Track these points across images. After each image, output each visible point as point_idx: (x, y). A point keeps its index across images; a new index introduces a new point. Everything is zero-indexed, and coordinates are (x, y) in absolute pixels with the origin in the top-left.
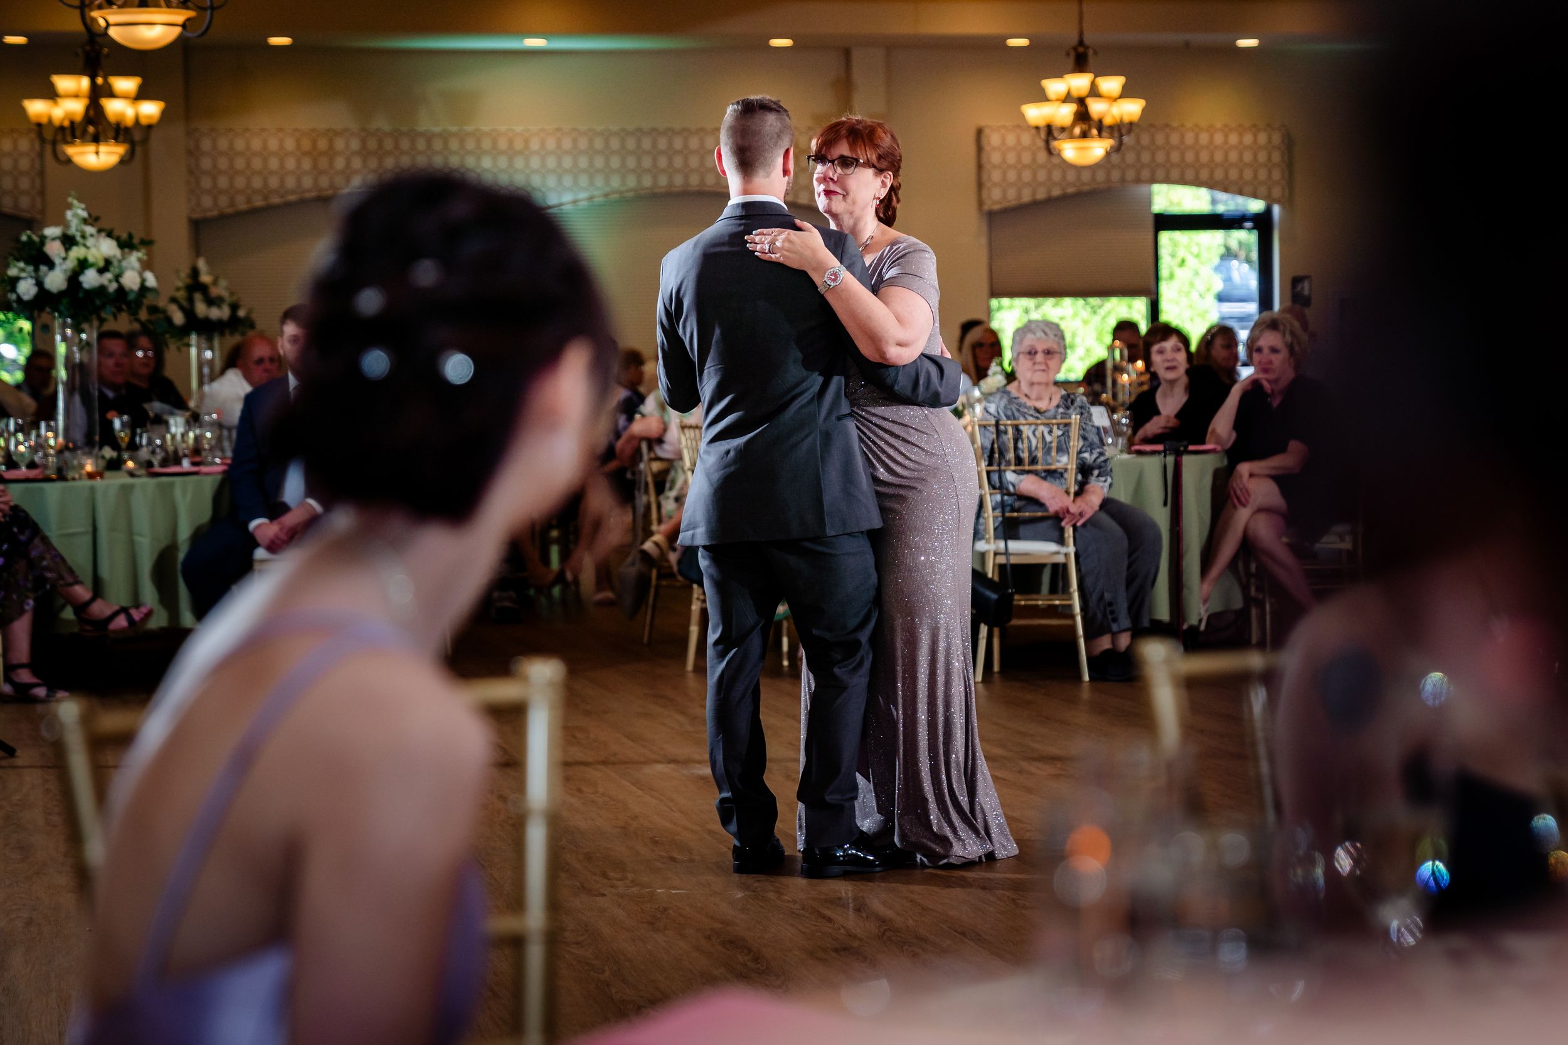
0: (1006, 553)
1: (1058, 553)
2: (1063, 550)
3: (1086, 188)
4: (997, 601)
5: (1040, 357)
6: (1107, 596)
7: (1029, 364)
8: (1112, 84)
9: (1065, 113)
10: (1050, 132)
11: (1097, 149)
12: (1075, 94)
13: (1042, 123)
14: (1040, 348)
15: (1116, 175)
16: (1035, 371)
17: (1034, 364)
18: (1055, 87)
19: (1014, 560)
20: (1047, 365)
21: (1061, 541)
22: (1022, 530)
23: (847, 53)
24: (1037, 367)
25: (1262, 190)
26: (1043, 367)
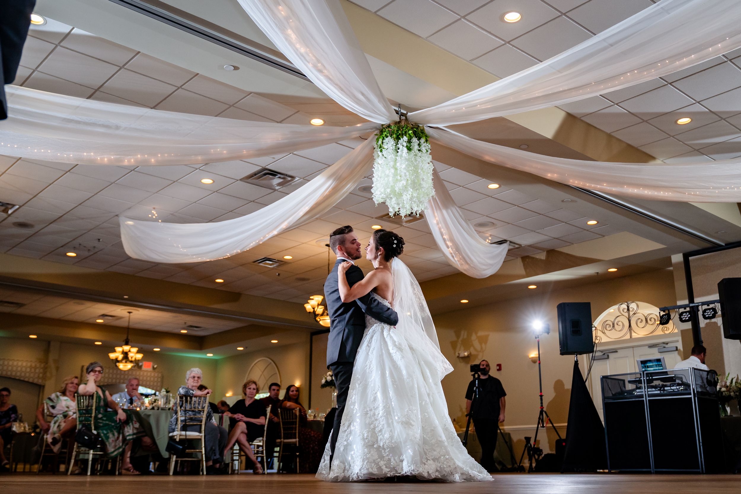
0: (186, 435)
1: (199, 436)
2: (201, 435)
3: (109, 384)
4: (182, 448)
5: (196, 379)
6: (214, 448)
7: (192, 380)
8: (135, 350)
9: (120, 357)
10: (117, 361)
11: (129, 366)
12: (125, 351)
13: (114, 358)
14: (196, 376)
15: (118, 381)
16: (194, 382)
17: (194, 380)
18: (119, 349)
19: (188, 437)
20: (198, 381)
21: (200, 432)
22: (188, 428)
23: (49, 343)
24: (195, 381)
25: (155, 388)
26: (197, 381)
